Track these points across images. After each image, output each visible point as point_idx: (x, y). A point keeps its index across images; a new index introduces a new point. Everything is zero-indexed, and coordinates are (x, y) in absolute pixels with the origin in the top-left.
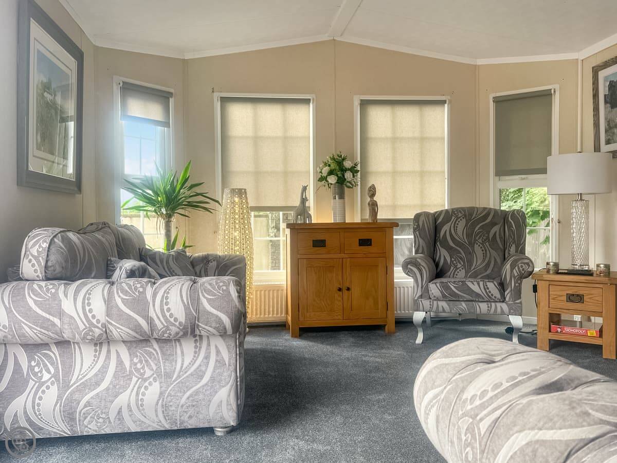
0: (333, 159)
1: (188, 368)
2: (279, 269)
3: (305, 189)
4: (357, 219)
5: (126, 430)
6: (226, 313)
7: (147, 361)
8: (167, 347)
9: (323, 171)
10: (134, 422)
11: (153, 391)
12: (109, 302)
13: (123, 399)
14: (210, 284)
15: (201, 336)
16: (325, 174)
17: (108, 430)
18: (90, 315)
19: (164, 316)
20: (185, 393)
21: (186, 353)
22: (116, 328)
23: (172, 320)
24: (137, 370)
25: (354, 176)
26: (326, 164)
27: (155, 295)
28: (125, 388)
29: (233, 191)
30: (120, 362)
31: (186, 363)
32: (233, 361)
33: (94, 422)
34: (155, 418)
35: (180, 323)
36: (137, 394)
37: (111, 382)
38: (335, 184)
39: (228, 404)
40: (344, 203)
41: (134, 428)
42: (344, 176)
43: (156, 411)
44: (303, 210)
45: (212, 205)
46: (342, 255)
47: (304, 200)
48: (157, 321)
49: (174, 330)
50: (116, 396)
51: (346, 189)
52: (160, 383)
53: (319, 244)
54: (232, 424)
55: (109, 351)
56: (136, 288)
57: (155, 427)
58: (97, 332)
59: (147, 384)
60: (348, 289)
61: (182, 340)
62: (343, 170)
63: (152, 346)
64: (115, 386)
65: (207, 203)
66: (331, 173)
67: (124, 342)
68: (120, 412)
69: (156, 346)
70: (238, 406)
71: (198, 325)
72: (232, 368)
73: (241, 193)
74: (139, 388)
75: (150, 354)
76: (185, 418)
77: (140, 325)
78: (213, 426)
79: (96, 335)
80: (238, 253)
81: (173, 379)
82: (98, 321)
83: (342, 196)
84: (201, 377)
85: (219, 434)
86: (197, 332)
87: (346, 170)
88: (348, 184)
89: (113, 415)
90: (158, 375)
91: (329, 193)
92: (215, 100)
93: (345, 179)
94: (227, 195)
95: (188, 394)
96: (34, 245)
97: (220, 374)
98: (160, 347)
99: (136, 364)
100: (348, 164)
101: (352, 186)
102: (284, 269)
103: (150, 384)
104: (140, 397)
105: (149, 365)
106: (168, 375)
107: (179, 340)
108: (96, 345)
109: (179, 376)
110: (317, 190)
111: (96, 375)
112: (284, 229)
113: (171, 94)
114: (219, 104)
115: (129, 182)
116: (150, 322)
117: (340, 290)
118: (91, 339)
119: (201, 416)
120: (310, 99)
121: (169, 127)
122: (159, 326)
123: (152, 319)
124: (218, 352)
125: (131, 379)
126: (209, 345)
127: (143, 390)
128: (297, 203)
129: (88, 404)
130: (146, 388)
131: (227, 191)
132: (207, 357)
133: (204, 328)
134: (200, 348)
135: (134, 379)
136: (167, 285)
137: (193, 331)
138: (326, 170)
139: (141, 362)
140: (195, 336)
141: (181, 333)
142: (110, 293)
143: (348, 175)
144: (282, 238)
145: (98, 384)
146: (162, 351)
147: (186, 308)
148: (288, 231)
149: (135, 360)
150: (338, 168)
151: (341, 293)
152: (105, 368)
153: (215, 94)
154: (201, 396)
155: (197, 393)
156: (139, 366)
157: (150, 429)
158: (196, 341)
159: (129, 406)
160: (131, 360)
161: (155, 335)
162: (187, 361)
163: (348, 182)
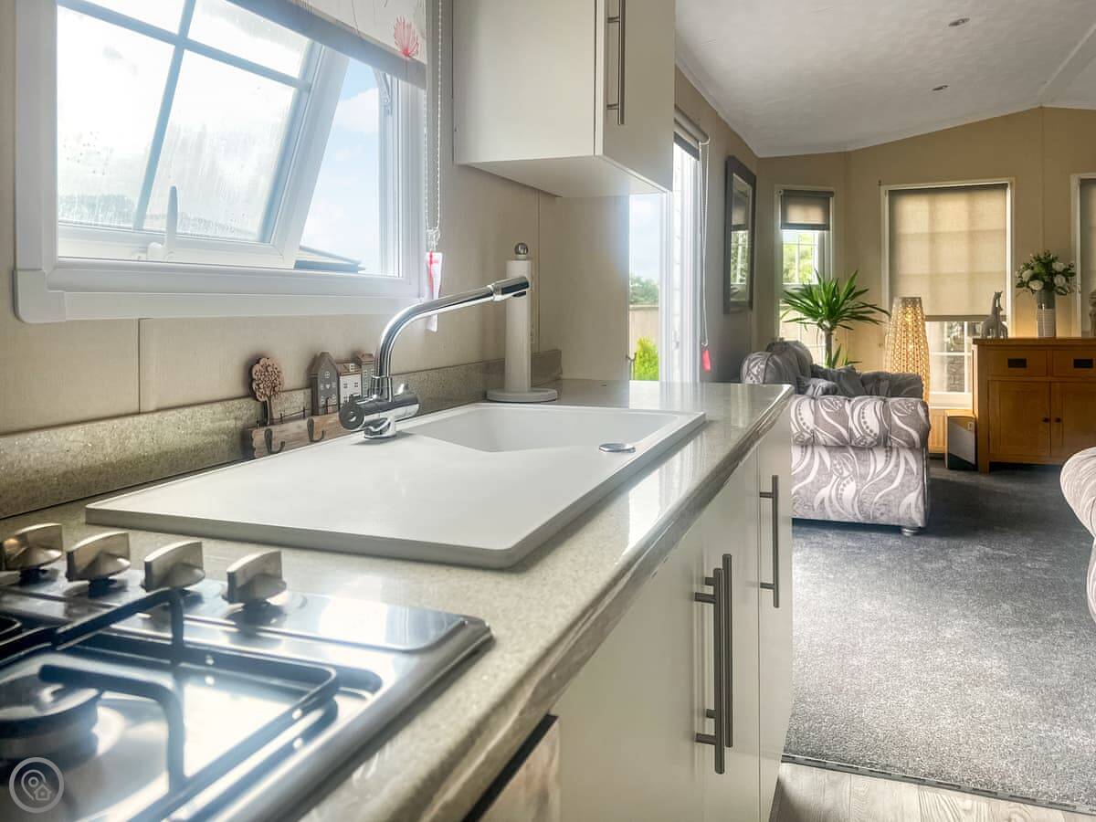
0: (1038, 259)
1: (880, 472)
2: (962, 390)
3: (998, 296)
4: (1076, 333)
5: (826, 519)
6: (915, 429)
7: (844, 464)
8: (861, 453)
9: (1024, 275)
10: (834, 512)
11: (850, 490)
12: (816, 413)
13: (825, 492)
14: (900, 404)
15: (891, 447)
16: (1026, 279)
17: (812, 516)
18: (801, 423)
19: (862, 428)
20: (878, 493)
21: (878, 461)
22: (822, 433)
23: (868, 431)
24: (837, 470)
25: (1067, 280)
26: (1028, 266)
27: (853, 410)
28: (827, 483)
29: (905, 300)
30: (822, 462)
31: (878, 470)
32: (921, 472)
33: (801, 509)
34: (851, 511)
35: (875, 434)
36: (837, 489)
37: (815, 477)
38: (1040, 291)
39: (916, 506)
40: (1054, 314)
41: (833, 518)
42: (1052, 280)
43: (853, 505)
45: (878, 315)
46: (1049, 379)
47: (996, 310)
48: (855, 431)
49: (869, 439)
50: (819, 489)
51: (1057, 296)
52: (857, 482)
53: (1018, 363)
54: (920, 525)
55: (813, 452)
56: (836, 404)
57: (851, 519)
58: (807, 436)
59: (845, 482)
60: (1058, 420)
61: (874, 449)
62: (1052, 274)
63: (848, 452)
64: (819, 481)
65: (873, 312)
66: (1034, 277)
67: (825, 446)
68: (822, 502)
69: (852, 452)
70: (925, 510)
71: (890, 438)
72: (920, 477)
73: (915, 302)
74: (839, 485)
75: (847, 459)
76: (878, 515)
77: (842, 435)
78: (902, 524)
79: (805, 438)
80: (911, 371)
81: (868, 479)
82: (808, 428)
83: (1050, 305)
84: (892, 482)
85: (906, 534)
86: (889, 444)
87: (1057, 273)
88: (1060, 290)
89: (816, 505)
90: (854, 475)
91: (1032, 300)
92: (882, 193)
93: (1055, 285)
94: (898, 305)
95: (880, 494)
96: (754, 366)
97: (909, 481)
98: (856, 454)
99: (835, 465)
100: (1058, 266)
101: (1066, 292)
102: (969, 391)
103: (848, 482)
104: (840, 492)
105: (847, 468)
106: (863, 477)
107: (871, 449)
108: (802, 447)
109: (872, 479)
110: (1015, 297)
111: (803, 471)
112: (969, 344)
113: (831, 194)
114: (887, 198)
115: (788, 293)
116: (850, 431)
117: (1046, 420)
118: (802, 442)
119: (891, 515)
120: (1006, 184)
121: (828, 229)
122: (858, 435)
123: (851, 430)
124: (907, 462)
125: (831, 477)
126: (898, 455)
127: (841, 486)
128: (988, 311)
129: (797, 493)
130: (844, 485)
131: (896, 300)
132: (897, 465)
133: (896, 440)
134: (890, 457)
135: (834, 477)
136: (862, 404)
137: (885, 442)
138: (1027, 274)
139: (840, 464)
140: (886, 447)
141: (876, 443)
142: (816, 406)
143: (1059, 280)
144: (966, 354)
145: (804, 478)
146: (857, 458)
147: (880, 422)
148: (975, 348)
149: (835, 462)
150: (1043, 271)
151: (1048, 424)
152: (809, 467)
153: (882, 187)
154: (892, 498)
155: (888, 494)
156: (838, 467)
157: (846, 520)
158: (887, 451)
159: (830, 497)
160: (832, 462)
161: (853, 443)
162: (879, 467)
163: (1060, 287)
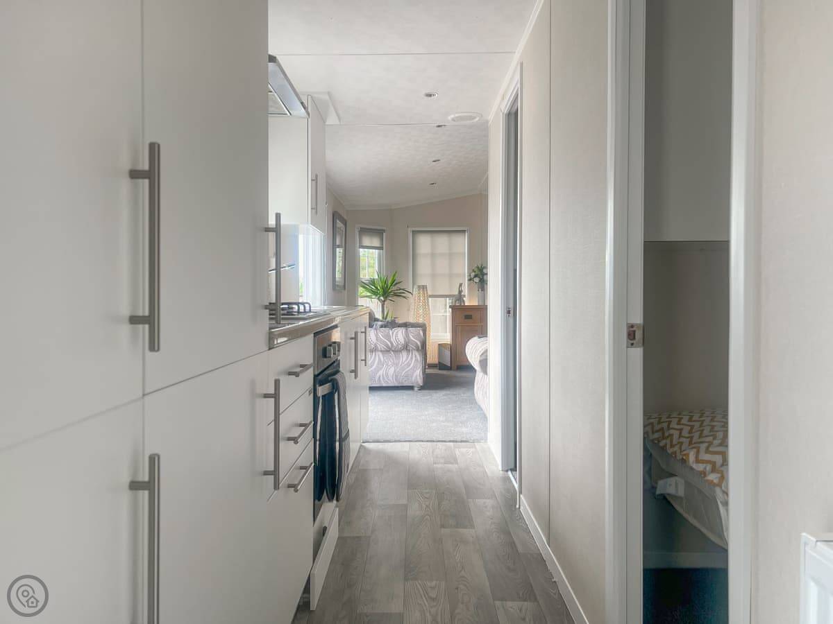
3: (461, 285)
5: (381, 385)
8: (396, 353)
9: (472, 275)
10: (384, 382)
11: (392, 370)
12: (377, 336)
14: (413, 331)
19: (397, 341)
20: (403, 371)
21: (404, 357)
22: (379, 345)
23: (399, 343)
24: (386, 362)
26: (473, 271)
28: (381, 369)
29: (419, 287)
30: (379, 359)
31: (404, 360)
34: (392, 381)
35: (402, 344)
36: (386, 371)
37: (376, 366)
38: (478, 282)
39: (419, 376)
41: (384, 385)
42: (483, 277)
43: (393, 378)
44: (460, 297)
45: (407, 294)
47: (460, 292)
48: (394, 343)
49: (400, 346)
50: (378, 372)
52: (394, 367)
53: (468, 317)
54: (421, 385)
55: (376, 354)
57: (392, 384)
59: (389, 367)
61: (402, 351)
62: (483, 274)
63: (391, 353)
64: (378, 368)
65: (404, 293)
66: (476, 276)
67: (381, 351)
68: (379, 378)
70: (423, 377)
71: (409, 346)
72: (421, 362)
73: (424, 288)
75: (391, 356)
76: (403, 381)
77: (388, 345)
78: (414, 385)
79: (373, 348)
81: (399, 365)
83: (483, 289)
84: (410, 365)
85: (416, 389)
90: (393, 364)
91: (475, 287)
92: (409, 233)
97: (417, 365)
100: (485, 271)
102: (449, 332)
105: (390, 361)
110: (469, 286)
113: (384, 231)
114: (411, 235)
115: (362, 282)
119: (409, 381)
120: (466, 230)
121: (383, 249)
124: (416, 356)
125: (383, 365)
126: (412, 353)
131: (415, 287)
132: (412, 358)
134: (409, 354)
136: (397, 331)
139: (387, 359)
140: (407, 350)
141: (403, 348)
142: (377, 333)
146: (395, 356)
147: (404, 338)
150: (480, 273)
152: (374, 361)
153: (409, 229)
154: (409, 373)
160: (383, 358)
161: (393, 349)
